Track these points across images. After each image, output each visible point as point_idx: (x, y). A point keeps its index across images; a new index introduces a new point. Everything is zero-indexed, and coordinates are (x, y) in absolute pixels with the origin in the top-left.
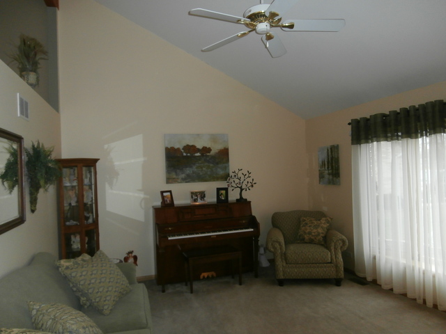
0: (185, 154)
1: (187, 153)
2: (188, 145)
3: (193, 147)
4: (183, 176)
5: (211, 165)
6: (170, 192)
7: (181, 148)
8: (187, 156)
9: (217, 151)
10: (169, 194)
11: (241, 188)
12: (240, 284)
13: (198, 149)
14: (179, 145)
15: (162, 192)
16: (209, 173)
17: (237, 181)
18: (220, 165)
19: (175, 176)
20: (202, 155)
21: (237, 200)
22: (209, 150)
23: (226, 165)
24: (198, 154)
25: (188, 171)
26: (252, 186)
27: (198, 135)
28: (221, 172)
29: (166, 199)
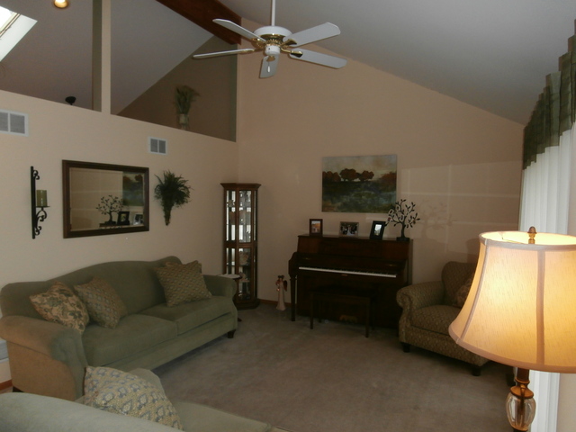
0: (342, 180)
1: (345, 179)
2: (346, 169)
3: (353, 171)
4: (339, 204)
5: (373, 193)
6: (321, 220)
7: (339, 173)
8: (344, 182)
9: (381, 177)
10: (319, 222)
11: (403, 223)
12: (367, 337)
13: (358, 174)
14: (336, 170)
15: (311, 220)
16: (369, 202)
17: (400, 215)
18: (384, 194)
19: (330, 204)
20: (362, 181)
21: (398, 238)
22: (371, 175)
23: (391, 193)
24: (358, 180)
25: (346, 199)
26: (414, 222)
27: (359, 157)
28: (384, 203)
29: (313, 227)
